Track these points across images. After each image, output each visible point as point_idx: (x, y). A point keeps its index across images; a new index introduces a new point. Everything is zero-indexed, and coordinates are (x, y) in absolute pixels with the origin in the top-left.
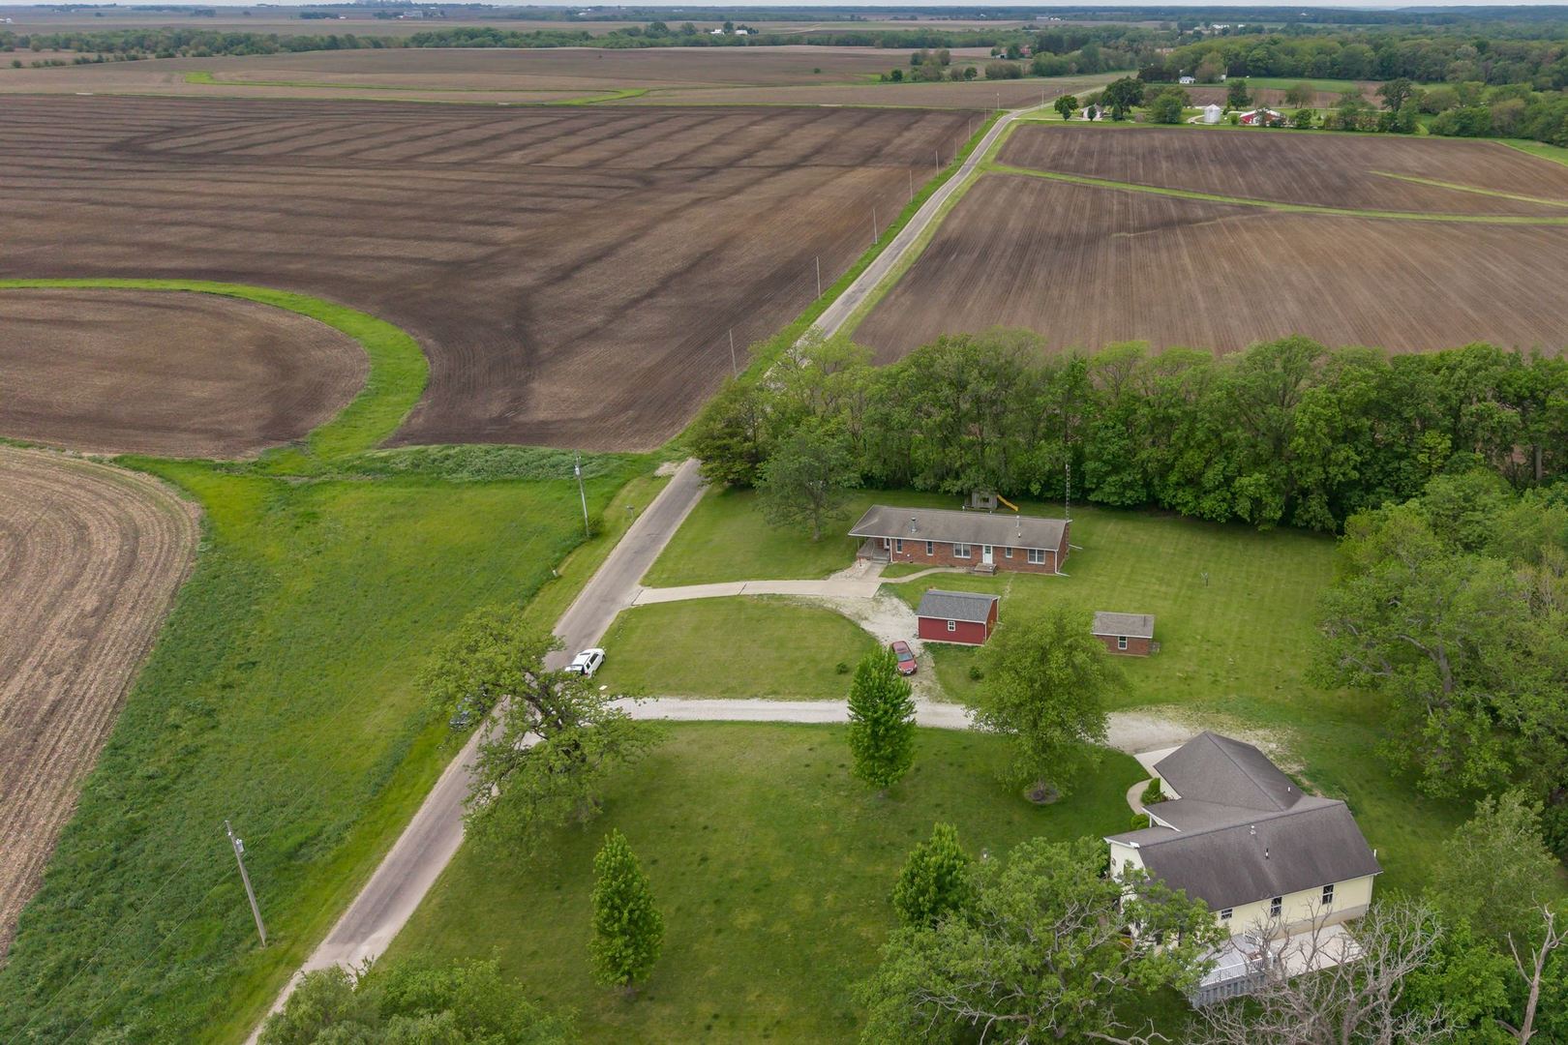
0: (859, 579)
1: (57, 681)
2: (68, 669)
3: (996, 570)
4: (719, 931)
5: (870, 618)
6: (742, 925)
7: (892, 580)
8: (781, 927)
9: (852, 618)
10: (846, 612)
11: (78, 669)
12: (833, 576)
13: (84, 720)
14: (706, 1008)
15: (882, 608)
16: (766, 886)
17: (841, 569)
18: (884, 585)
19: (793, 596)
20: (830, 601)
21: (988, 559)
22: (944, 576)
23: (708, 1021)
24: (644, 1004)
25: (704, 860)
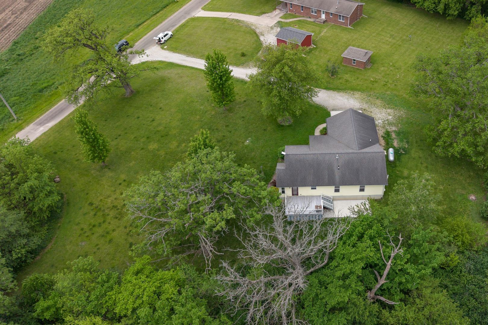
0: (271, 18)
1: (14, 16)
2: (19, 13)
3: (324, 22)
4: (142, 149)
5: (265, 35)
6: (151, 148)
7: (283, 20)
8: (162, 153)
9: (258, 34)
10: (258, 31)
11: (21, 13)
12: (263, 15)
13: (14, 31)
14: (123, 177)
15: (272, 32)
16: (166, 135)
17: (268, 13)
18: (279, 22)
19: (243, 21)
20: (255, 26)
21: (323, 16)
22: (304, 21)
23: (121, 182)
24: (106, 170)
25: (153, 120)
